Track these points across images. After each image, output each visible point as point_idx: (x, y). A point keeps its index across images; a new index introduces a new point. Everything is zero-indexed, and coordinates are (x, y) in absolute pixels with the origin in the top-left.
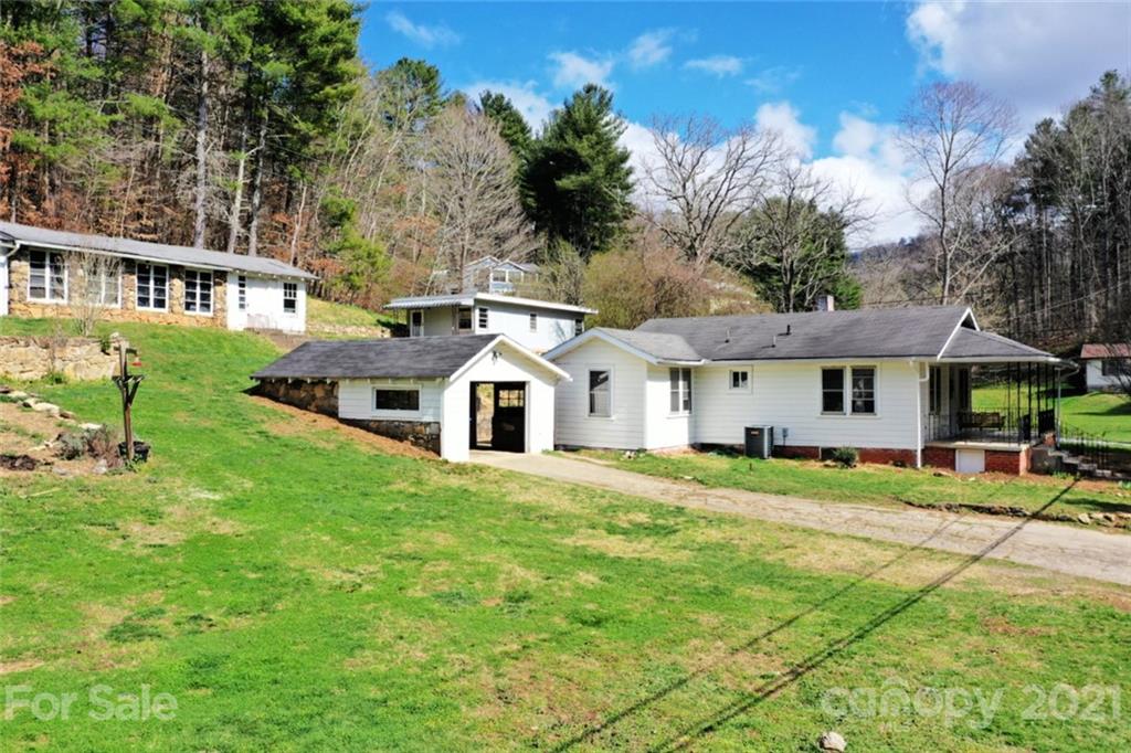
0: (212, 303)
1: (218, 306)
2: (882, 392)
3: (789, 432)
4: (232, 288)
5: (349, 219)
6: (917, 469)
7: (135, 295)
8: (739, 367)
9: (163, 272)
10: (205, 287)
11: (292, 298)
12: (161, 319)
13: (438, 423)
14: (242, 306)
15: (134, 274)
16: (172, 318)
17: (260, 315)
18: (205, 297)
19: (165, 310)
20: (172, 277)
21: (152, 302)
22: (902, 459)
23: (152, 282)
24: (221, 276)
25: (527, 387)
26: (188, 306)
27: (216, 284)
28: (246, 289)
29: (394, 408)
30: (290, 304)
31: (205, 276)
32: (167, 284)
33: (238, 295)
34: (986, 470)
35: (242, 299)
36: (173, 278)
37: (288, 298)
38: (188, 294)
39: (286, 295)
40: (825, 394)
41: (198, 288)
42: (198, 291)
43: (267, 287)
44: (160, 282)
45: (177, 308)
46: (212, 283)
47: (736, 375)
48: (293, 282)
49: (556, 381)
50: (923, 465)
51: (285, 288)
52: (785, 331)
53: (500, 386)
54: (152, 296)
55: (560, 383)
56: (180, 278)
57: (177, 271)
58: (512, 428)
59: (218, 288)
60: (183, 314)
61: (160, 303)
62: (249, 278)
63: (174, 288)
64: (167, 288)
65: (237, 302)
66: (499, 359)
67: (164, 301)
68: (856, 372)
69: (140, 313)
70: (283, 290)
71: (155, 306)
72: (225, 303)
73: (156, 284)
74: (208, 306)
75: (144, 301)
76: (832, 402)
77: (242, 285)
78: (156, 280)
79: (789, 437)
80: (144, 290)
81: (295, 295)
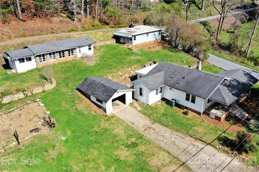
3: (179, 101)
4: (78, 50)
6: (201, 116)
7: (59, 56)
9: (63, 51)
11: (90, 47)
12: (64, 60)
15: (58, 53)
17: (84, 53)
19: (65, 58)
21: (62, 57)
22: (199, 113)
24: (75, 48)
26: (69, 55)
28: (80, 49)
30: (90, 49)
31: (72, 49)
32: (65, 52)
34: (215, 119)
35: (80, 51)
37: (89, 48)
38: (69, 53)
39: (89, 47)
40: (186, 97)
42: (71, 52)
43: (85, 47)
45: (67, 57)
48: (90, 44)
54: (62, 56)
56: (67, 51)
59: (75, 50)
60: (68, 57)
62: (81, 46)
64: (65, 53)
67: (64, 56)
68: (192, 96)
69: (60, 60)
71: (63, 57)
72: (76, 53)
73: (62, 53)
74: (73, 54)
75: (60, 57)
76: (187, 99)
80: (60, 55)
81: (91, 47)
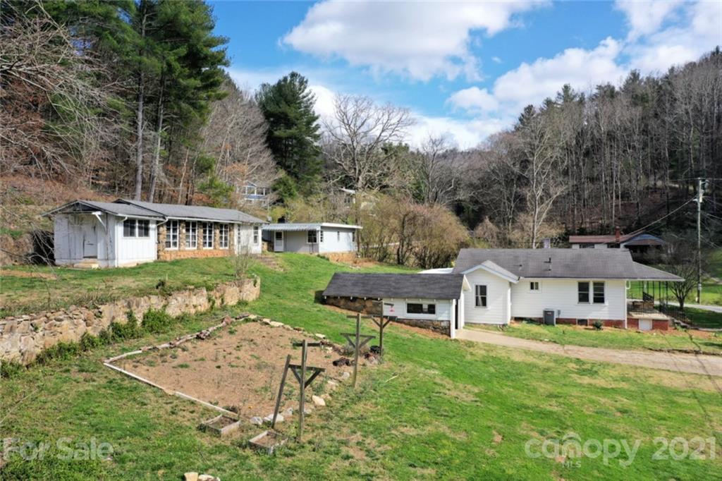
0: (228, 241)
1: (231, 243)
2: (608, 293)
3: (562, 311)
6: (625, 329)
7: (202, 241)
8: (534, 280)
11: (257, 235)
13: (449, 321)
14: (239, 242)
16: (215, 252)
17: (245, 246)
18: (226, 238)
19: (212, 248)
20: (215, 229)
22: (617, 324)
23: (207, 233)
24: (232, 226)
26: (220, 244)
27: (230, 230)
29: (419, 313)
32: (213, 233)
33: (237, 236)
34: (653, 329)
35: (239, 238)
37: (255, 235)
38: (220, 237)
39: (255, 233)
40: (579, 294)
42: (223, 235)
45: (216, 246)
46: (228, 230)
47: (532, 284)
48: (257, 226)
50: (628, 327)
51: (254, 229)
52: (548, 260)
54: (208, 240)
57: (217, 225)
59: (231, 232)
60: (218, 249)
63: (215, 235)
65: (237, 240)
67: (212, 243)
68: (595, 284)
69: (204, 251)
70: (253, 231)
71: (209, 246)
72: (233, 241)
74: (227, 243)
75: (205, 244)
76: (583, 298)
77: (239, 230)
79: (561, 313)
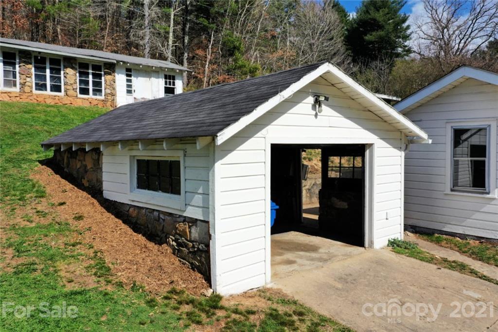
0: (103, 88)
1: (108, 91)
4: (120, 79)
5: (238, 49)
9: (57, 63)
10: (97, 76)
11: (172, 86)
12: (57, 101)
13: (208, 222)
14: (129, 92)
15: (31, 64)
16: (67, 101)
18: (97, 84)
19: (61, 94)
20: (65, 67)
21: (48, 87)
23: (48, 71)
24: (111, 67)
25: (367, 153)
27: (106, 73)
28: (133, 78)
29: (155, 189)
30: (169, 91)
31: (97, 67)
32: (62, 72)
33: (125, 83)
35: (129, 86)
36: (67, 68)
37: (168, 86)
38: (81, 81)
39: (166, 83)
41: (91, 76)
42: (91, 79)
43: (150, 77)
44: (56, 71)
45: (71, 93)
46: (103, 73)
48: (172, 74)
49: (406, 142)
51: (166, 78)
53: (329, 151)
55: (411, 146)
56: (73, 68)
57: (70, 62)
58: (344, 205)
59: (109, 77)
60: (76, 96)
61: (56, 88)
62: (135, 70)
63: (68, 76)
64: (62, 75)
65: (125, 89)
66: (324, 107)
67: (60, 86)
69: (37, 96)
70: (164, 80)
71: (51, 90)
72: (114, 89)
73: (51, 73)
75: (41, 87)
77: (128, 75)
78: (52, 70)
80: (40, 77)
81: (174, 84)
